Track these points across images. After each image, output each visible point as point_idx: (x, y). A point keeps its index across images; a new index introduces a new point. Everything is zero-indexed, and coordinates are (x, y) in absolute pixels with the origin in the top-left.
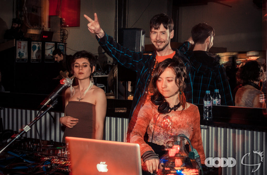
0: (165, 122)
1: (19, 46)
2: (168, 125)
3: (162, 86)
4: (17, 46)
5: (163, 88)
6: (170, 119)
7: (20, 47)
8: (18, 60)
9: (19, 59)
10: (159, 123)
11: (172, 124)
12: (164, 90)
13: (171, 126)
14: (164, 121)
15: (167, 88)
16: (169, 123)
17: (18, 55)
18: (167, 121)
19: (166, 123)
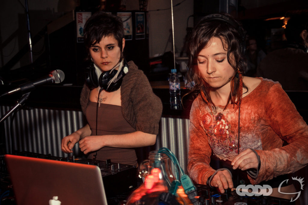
0: (219, 125)
1: (79, 20)
2: (224, 129)
3: (207, 71)
4: (77, 19)
5: (209, 74)
6: (224, 119)
7: (81, 20)
8: (79, 39)
9: (81, 38)
10: (211, 128)
11: (229, 127)
12: (211, 76)
13: (229, 131)
14: (218, 123)
15: (216, 72)
16: (225, 125)
17: (78, 32)
18: (222, 123)
19: (221, 126)
